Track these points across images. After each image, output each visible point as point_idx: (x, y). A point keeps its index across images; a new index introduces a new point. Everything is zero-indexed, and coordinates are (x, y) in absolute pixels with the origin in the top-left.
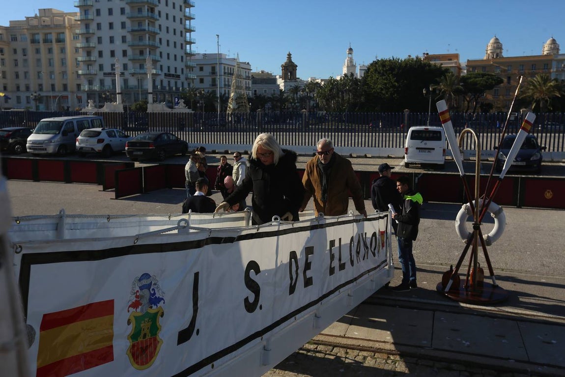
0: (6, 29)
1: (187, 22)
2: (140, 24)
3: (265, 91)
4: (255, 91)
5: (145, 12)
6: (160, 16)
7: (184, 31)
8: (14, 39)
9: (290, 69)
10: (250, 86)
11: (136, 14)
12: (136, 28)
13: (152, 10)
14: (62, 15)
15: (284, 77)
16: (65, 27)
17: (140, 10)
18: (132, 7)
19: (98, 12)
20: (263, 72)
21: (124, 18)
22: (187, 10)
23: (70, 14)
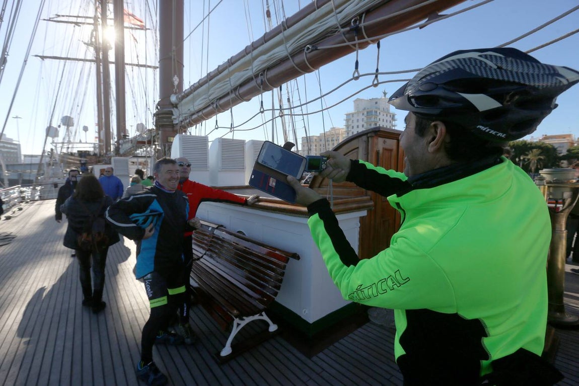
0: (318, 137)
5: (373, 125)
8: (321, 140)
13: (376, 124)
16: (340, 135)
17: (370, 125)
19: (353, 127)
22: (394, 122)
23: (343, 129)
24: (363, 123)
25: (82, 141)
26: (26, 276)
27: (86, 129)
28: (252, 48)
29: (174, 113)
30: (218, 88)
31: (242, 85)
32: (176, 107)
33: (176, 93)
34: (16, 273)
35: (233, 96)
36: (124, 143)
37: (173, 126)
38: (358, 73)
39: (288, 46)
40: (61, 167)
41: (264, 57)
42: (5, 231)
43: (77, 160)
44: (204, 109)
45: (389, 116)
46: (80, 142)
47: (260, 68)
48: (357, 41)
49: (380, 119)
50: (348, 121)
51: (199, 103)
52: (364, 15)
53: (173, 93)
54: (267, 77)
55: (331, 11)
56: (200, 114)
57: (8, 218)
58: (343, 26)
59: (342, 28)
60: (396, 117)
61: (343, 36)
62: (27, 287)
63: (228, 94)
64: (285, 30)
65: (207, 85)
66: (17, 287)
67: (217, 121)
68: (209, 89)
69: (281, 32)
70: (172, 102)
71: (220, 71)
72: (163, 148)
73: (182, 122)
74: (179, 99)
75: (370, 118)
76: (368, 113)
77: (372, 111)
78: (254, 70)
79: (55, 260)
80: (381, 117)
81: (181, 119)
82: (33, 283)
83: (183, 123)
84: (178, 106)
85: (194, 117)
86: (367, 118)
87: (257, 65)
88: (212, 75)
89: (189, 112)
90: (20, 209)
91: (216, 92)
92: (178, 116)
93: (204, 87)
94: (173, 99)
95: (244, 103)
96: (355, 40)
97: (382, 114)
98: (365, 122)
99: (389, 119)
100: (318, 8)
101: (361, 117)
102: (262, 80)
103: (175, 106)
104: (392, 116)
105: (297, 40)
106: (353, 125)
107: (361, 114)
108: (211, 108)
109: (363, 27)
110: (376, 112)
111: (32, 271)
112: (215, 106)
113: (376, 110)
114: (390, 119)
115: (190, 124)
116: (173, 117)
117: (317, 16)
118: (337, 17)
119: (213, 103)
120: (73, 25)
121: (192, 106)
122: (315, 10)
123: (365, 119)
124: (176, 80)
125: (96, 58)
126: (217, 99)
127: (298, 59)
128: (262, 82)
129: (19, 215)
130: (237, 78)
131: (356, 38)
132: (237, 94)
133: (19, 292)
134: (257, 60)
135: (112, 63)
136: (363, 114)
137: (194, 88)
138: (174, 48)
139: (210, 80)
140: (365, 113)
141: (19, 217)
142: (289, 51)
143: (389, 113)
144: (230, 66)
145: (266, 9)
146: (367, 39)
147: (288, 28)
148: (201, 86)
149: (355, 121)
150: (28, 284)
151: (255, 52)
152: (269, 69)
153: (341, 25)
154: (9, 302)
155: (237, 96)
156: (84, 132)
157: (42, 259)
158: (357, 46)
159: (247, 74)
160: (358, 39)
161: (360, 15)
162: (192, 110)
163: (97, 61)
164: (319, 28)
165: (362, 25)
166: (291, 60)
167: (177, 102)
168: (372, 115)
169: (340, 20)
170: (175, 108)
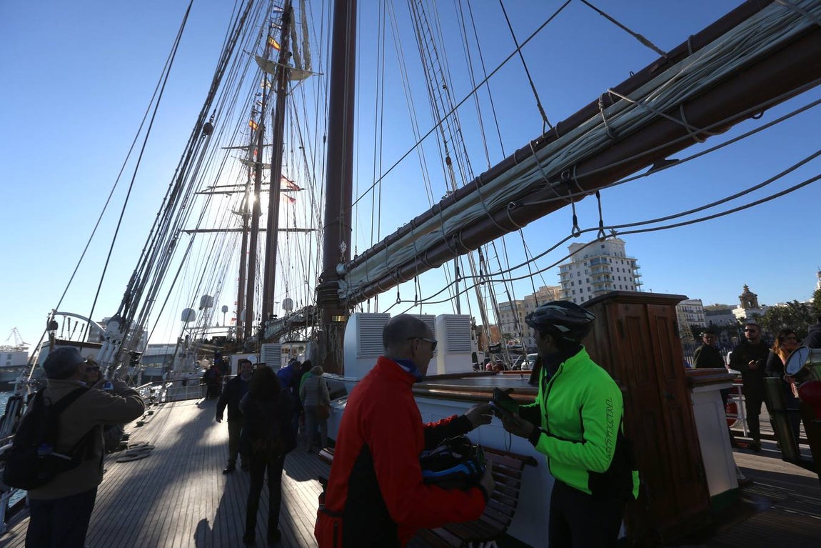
0: (523, 301)
1: (636, 279)
2: (600, 286)
3: (721, 321)
4: (711, 321)
5: (603, 279)
6: (613, 279)
7: (634, 286)
8: (527, 306)
9: (749, 299)
10: (703, 318)
11: (597, 281)
12: (598, 289)
13: (608, 277)
14: (552, 288)
15: (745, 306)
16: (554, 295)
17: (599, 278)
18: (594, 278)
19: (573, 284)
20: (717, 305)
21: (589, 285)
22: (635, 271)
23: (556, 287)
24: (588, 276)
25: (220, 325)
26: (178, 496)
27: (225, 309)
28: (440, 208)
29: (341, 286)
30: (400, 255)
31: (430, 250)
32: (344, 279)
33: (343, 262)
34: (166, 492)
35: (419, 262)
36: (271, 324)
37: (338, 301)
38: (578, 229)
39: (486, 203)
40: (195, 358)
41: (458, 217)
42: (140, 440)
43: (213, 349)
44: (381, 279)
45: (625, 262)
46: (218, 326)
47: (453, 229)
48: (571, 195)
49: (612, 268)
50: (564, 276)
51: (374, 274)
52: (575, 168)
53: (339, 262)
54: (463, 239)
55: (535, 165)
56: (376, 285)
57: (140, 424)
58: (552, 179)
59: (550, 182)
60: (637, 263)
61: (553, 190)
62: (183, 510)
63: (413, 260)
64: (480, 186)
65: (384, 251)
66: (171, 510)
67: (398, 293)
68: (387, 256)
69: (475, 189)
70: (339, 273)
71: (401, 233)
72: (326, 329)
73: (351, 296)
74: (348, 268)
75: (597, 269)
76: (592, 261)
77: (598, 259)
78: (445, 232)
79: (205, 477)
80: (613, 265)
81: (349, 292)
82: (188, 506)
83: (352, 298)
84: (345, 277)
85: (367, 289)
86: (593, 269)
87: (449, 225)
88: (390, 239)
89: (360, 284)
90: (151, 413)
91: (397, 259)
92: (344, 290)
93: (380, 254)
94: (340, 268)
95: (433, 270)
96: (568, 194)
97: (613, 260)
98: (591, 275)
99: (627, 267)
100: (519, 162)
101: (582, 268)
102: (456, 243)
103: (342, 277)
104: (630, 262)
105: (496, 197)
106: (572, 280)
107: (583, 264)
108: (390, 277)
109: (576, 180)
110: (605, 259)
111: (182, 490)
112: (395, 275)
113: (604, 256)
114: (629, 267)
115: (361, 299)
116: (339, 291)
117: (518, 172)
118: (542, 171)
119: (392, 272)
120: (225, 195)
121: (366, 277)
122: (514, 165)
123: (590, 270)
124: (343, 247)
125: (244, 226)
126: (399, 268)
127: (499, 217)
128: (457, 245)
129: (150, 421)
130: (422, 243)
131: (569, 191)
132: (425, 259)
133: (176, 515)
134: (448, 221)
135: (264, 230)
136: (585, 264)
137: (368, 255)
138: (342, 212)
139: (388, 245)
140: (589, 262)
141: (151, 422)
142: (489, 209)
143: (625, 259)
144: (413, 228)
145: (445, 157)
146: (584, 192)
147: (484, 185)
148: (377, 253)
149: (575, 275)
150: (183, 506)
151: (445, 212)
152: (464, 229)
153: (548, 179)
154: (168, 526)
155: (424, 262)
156: (223, 313)
157: (190, 476)
158: (571, 199)
159: (437, 236)
160: (573, 193)
161: (571, 168)
162: (365, 281)
163: (244, 230)
164: (521, 184)
165: (575, 177)
166: (492, 218)
167: (344, 271)
168: (599, 264)
169: (548, 174)
170: (341, 280)
